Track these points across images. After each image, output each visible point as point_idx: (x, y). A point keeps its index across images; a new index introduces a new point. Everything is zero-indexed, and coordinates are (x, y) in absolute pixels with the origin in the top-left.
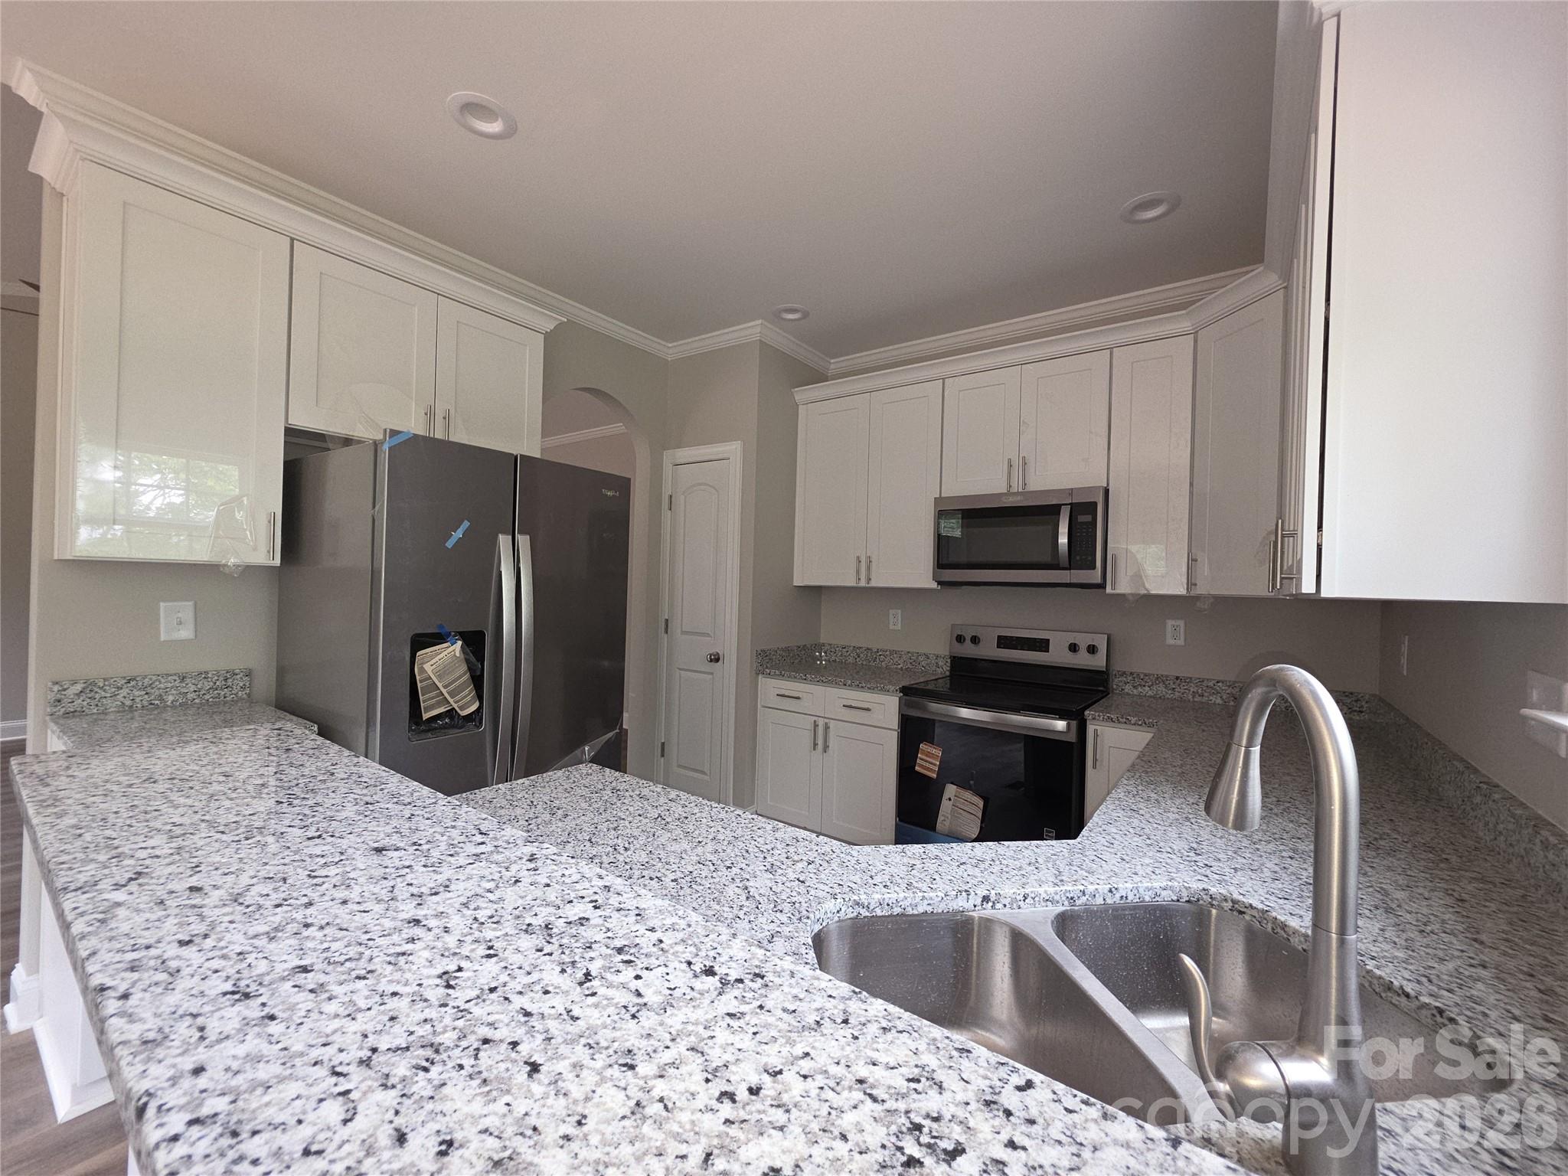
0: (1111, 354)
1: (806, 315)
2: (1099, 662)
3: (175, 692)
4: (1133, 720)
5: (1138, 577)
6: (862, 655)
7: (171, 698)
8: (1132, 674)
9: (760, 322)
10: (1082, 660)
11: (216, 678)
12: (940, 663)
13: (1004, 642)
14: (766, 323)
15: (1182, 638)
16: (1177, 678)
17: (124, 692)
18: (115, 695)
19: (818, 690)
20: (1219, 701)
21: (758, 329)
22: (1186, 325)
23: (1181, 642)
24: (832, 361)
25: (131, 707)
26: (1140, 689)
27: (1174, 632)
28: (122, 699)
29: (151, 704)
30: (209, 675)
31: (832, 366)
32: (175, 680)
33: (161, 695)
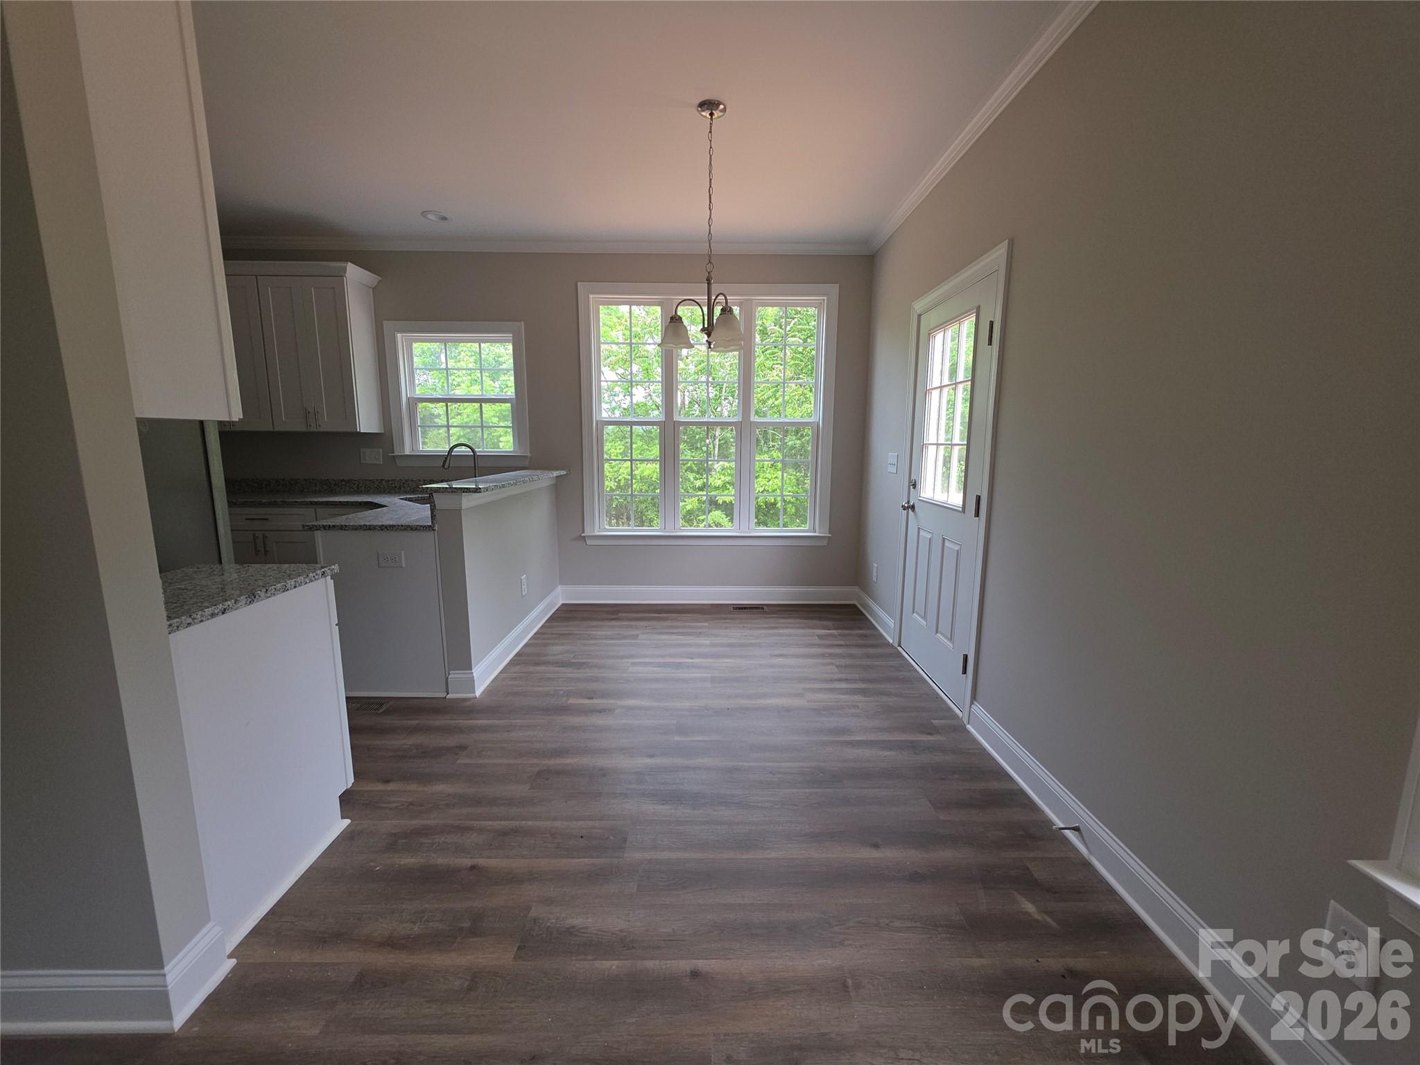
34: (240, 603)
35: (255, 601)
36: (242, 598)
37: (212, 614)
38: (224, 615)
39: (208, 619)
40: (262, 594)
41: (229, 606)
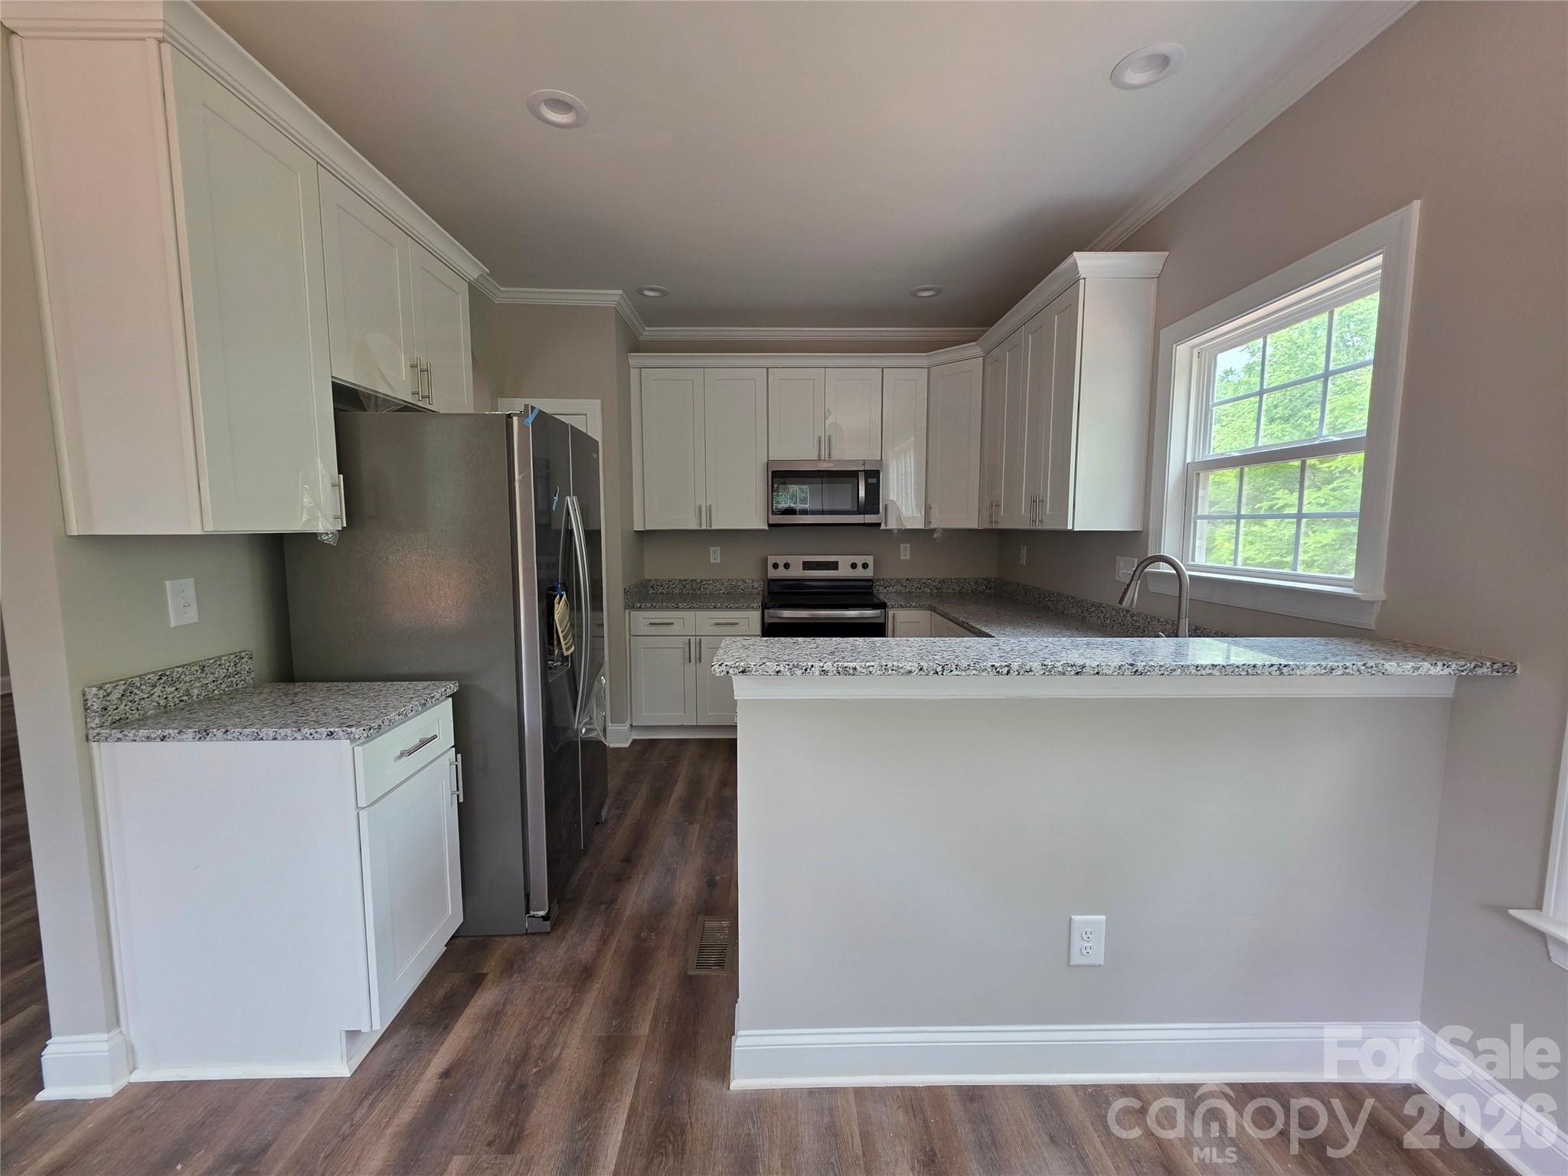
0: (883, 370)
1: (664, 293)
2: (869, 573)
3: (197, 684)
4: (914, 604)
5: (899, 519)
6: (687, 586)
7: (196, 692)
8: (883, 580)
9: (620, 292)
10: (860, 573)
11: (228, 664)
12: (755, 586)
13: (807, 566)
14: (624, 295)
15: (909, 554)
16: (908, 579)
17: (158, 690)
18: (152, 695)
19: (688, 615)
20: (929, 591)
21: (617, 298)
22: (925, 362)
23: (908, 558)
24: (647, 328)
25: (165, 707)
26: (888, 589)
27: (905, 552)
28: (157, 699)
29: (182, 701)
30: (223, 662)
31: (645, 333)
32: (197, 671)
33: (188, 690)
34: (185, 736)
35: (207, 739)
36: (190, 730)
37: (148, 737)
38: (162, 742)
39: (142, 741)
40: (219, 734)
41: (169, 734)
